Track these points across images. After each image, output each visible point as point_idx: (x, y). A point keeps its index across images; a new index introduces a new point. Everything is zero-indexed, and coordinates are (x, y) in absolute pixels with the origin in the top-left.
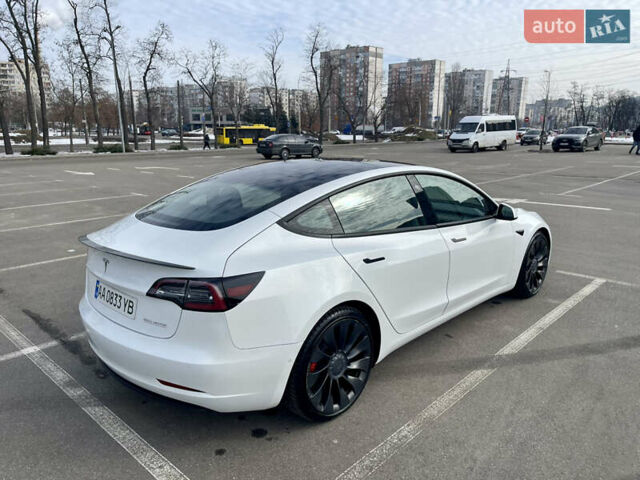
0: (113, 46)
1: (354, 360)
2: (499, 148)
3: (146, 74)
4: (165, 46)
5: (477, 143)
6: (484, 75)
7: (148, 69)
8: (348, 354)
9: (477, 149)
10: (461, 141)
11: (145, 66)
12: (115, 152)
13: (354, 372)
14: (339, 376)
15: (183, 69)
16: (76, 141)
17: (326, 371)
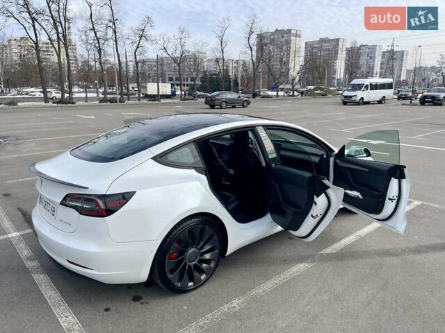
0: (115, 32)
1: (207, 252)
2: (380, 102)
3: (136, 50)
4: (149, 32)
5: (362, 98)
6: (375, 49)
7: (138, 47)
8: (202, 248)
9: (362, 102)
10: (351, 97)
11: (135, 45)
12: (113, 102)
13: (207, 261)
14: (193, 263)
15: (161, 47)
16: (90, 95)
17: (183, 260)
